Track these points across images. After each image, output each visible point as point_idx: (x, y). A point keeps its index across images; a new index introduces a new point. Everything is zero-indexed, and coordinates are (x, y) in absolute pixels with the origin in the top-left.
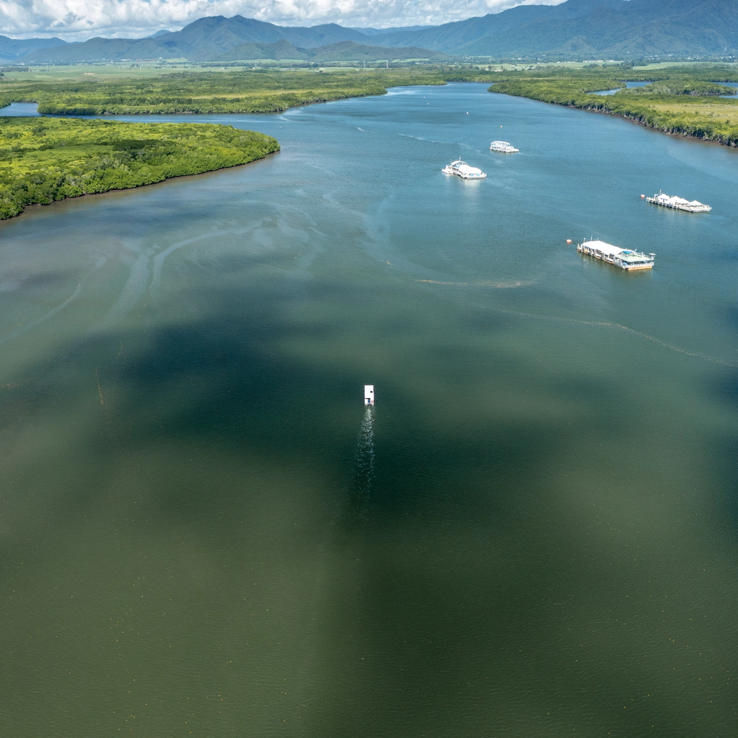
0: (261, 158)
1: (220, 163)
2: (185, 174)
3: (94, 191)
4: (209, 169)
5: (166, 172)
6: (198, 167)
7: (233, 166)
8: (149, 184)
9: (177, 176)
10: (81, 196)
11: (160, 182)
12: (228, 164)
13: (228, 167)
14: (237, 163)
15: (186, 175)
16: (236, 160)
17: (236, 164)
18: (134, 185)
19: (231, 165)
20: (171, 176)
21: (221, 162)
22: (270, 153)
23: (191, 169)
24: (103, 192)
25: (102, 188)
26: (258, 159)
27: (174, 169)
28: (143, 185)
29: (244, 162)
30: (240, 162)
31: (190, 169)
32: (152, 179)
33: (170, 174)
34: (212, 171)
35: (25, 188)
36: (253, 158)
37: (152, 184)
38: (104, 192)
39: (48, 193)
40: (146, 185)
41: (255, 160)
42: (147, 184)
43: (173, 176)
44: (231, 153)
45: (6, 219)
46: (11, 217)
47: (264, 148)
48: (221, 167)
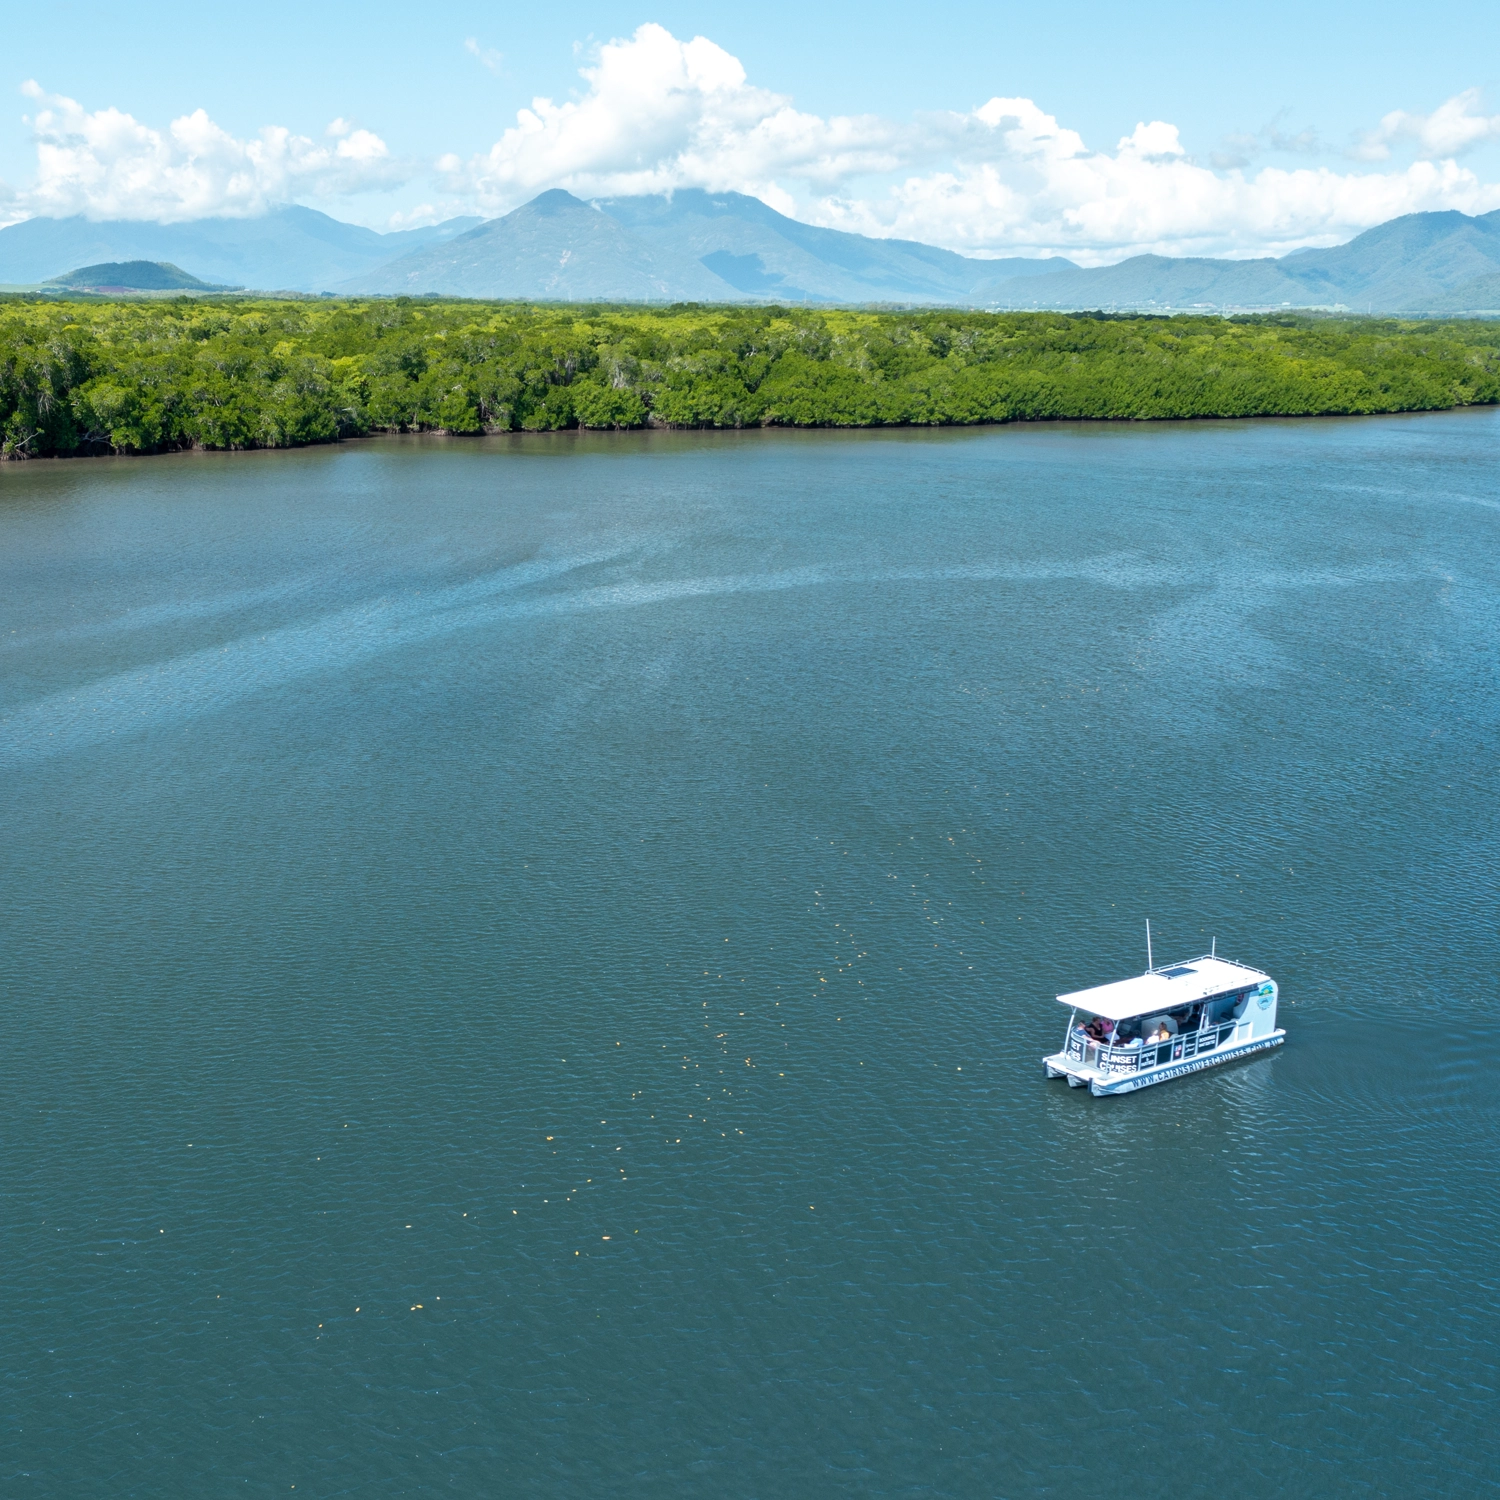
0: (1436, 409)
1: (1257, 394)
2: (1098, 415)
3: (688, 416)
4: (1204, 410)
5: (1020, 396)
6: (1158, 394)
7: (1307, 414)
8: (928, 425)
9: (1065, 419)
10: (632, 427)
11: (982, 422)
12: (1285, 404)
13: (1287, 415)
14: (1329, 404)
15: (1104, 419)
16: (1328, 393)
17: (1325, 407)
18: (863, 417)
19: (1303, 407)
20: (1037, 411)
21: (1264, 390)
22: (1481, 403)
23: (1128, 398)
24: (724, 427)
25: (726, 409)
26: (1424, 410)
27: (1058, 389)
28: (905, 423)
29: (1360, 405)
30: (1342, 402)
31: (1123, 396)
32: (949, 409)
33: (1035, 404)
34: (1216, 417)
35: (413, 367)
36: (1400, 399)
37: (942, 424)
38: (733, 427)
39: (494, 396)
40: (916, 425)
41: (1410, 410)
42: (922, 420)
43: (1046, 413)
44: (1314, 370)
45: (227, 448)
46: (252, 445)
47: (1457, 382)
48: (1260, 411)
